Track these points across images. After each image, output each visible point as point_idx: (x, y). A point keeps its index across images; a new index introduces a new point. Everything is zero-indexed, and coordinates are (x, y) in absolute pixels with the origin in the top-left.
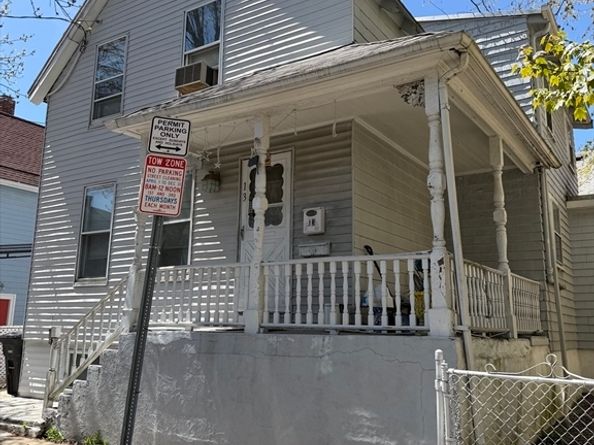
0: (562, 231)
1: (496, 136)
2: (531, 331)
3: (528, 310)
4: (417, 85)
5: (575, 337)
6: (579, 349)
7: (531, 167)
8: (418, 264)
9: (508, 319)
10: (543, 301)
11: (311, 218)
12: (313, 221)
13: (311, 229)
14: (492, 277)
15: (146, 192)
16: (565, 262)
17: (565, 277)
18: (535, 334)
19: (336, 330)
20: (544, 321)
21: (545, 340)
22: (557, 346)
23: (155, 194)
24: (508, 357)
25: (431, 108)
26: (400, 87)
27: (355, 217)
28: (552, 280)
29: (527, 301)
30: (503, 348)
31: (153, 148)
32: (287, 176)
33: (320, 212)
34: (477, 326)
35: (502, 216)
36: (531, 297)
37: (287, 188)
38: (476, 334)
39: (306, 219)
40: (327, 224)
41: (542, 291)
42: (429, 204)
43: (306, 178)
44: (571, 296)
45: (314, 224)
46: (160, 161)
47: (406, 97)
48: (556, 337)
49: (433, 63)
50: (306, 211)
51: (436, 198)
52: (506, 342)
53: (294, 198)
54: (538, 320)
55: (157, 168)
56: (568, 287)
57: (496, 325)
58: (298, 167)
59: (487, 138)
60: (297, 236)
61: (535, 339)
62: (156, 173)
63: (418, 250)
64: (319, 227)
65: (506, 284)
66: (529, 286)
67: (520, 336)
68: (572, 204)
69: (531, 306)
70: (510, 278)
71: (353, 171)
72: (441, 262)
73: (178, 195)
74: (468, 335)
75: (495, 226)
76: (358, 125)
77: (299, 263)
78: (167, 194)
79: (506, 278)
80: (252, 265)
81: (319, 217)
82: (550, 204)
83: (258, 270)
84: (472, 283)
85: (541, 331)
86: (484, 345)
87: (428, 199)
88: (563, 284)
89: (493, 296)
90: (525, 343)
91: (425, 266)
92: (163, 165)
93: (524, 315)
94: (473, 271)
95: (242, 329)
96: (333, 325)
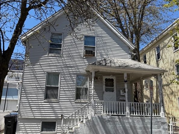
13: (123, 94)
32: (115, 82)
37: (115, 84)
58: (117, 80)
72: (163, 105)
91: (159, 106)
95: (125, 116)
96: (144, 115)
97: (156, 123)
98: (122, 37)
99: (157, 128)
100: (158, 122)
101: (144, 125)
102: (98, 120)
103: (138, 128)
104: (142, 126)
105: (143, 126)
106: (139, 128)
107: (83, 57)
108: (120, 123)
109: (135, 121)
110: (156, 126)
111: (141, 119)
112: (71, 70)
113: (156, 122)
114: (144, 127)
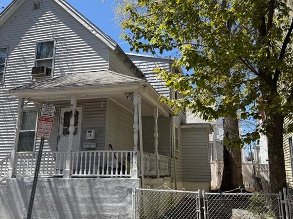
0: (179, 137)
1: (156, 107)
2: (164, 175)
3: (164, 167)
4: (131, 94)
5: (182, 176)
6: (183, 181)
7: (168, 115)
8: (129, 154)
9: (157, 171)
10: (170, 164)
11: (90, 134)
12: (90, 135)
13: (90, 138)
14: (152, 156)
15: (39, 130)
16: (179, 148)
17: (179, 154)
18: (166, 176)
19: (99, 176)
20: (170, 171)
21: (170, 178)
22: (174, 180)
23: (42, 130)
24: (156, 184)
25: (135, 102)
26: (126, 93)
27: (106, 134)
28: (173, 156)
29: (164, 164)
30: (154, 181)
31: (42, 115)
32: (80, 116)
33: (93, 131)
34: (146, 174)
35: (156, 135)
36: (166, 162)
37: (80, 121)
38: (145, 177)
39: (88, 134)
40: (96, 136)
41: (170, 160)
42: (133, 134)
43: (88, 118)
44: (181, 161)
45: (90, 136)
46: (44, 119)
47: (127, 97)
48: (174, 176)
49: (136, 88)
50: (88, 131)
51: (136, 133)
52: (155, 179)
53: (82, 125)
54: (168, 170)
55: (43, 122)
56: (179, 158)
57: (152, 173)
58: (85, 113)
59: (153, 107)
60: (83, 140)
61: (165, 178)
62: (43, 123)
63: (129, 149)
64: (92, 137)
65: (157, 159)
66: (165, 158)
67: (161, 177)
68: (183, 127)
69: (165, 166)
70: (158, 157)
71: (107, 117)
72: (136, 154)
73: (50, 131)
74: (143, 177)
75: (154, 138)
76: (109, 100)
77: (82, 152)
78: (46, 131)
79: (157, 157)
80: (67, 152)
81: (93, 134)
82: (174, 128)
83: (70, 155)
84: (145, 159)
85: (168, 175)
86: (148, 180)
87: (133, 132)
88: (177, 157)
89: (152, 163)
90: (162, 179)
91: (131, 155)
92: (45, 121)
93: (162, 169)
94: (146, 156)
95: (62, 177)
96: (98, 175)
97: (116, 191)
98: (94, 32)
99: (117, 200)
100: (122, 188)
101: (92, 194)
102: (17, 184)
103: (79, 200)
104: (87, 196)
105: (89, 196)
106: (81, 200)
107: (33, 79)
108: (49, 191)
109: (76, 187)
110: (116, 196)
111: (89, 182)
112: (13, 103)
113: (116, 188)
114: (92, 198)
